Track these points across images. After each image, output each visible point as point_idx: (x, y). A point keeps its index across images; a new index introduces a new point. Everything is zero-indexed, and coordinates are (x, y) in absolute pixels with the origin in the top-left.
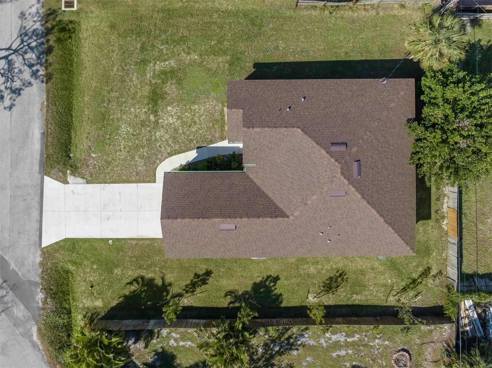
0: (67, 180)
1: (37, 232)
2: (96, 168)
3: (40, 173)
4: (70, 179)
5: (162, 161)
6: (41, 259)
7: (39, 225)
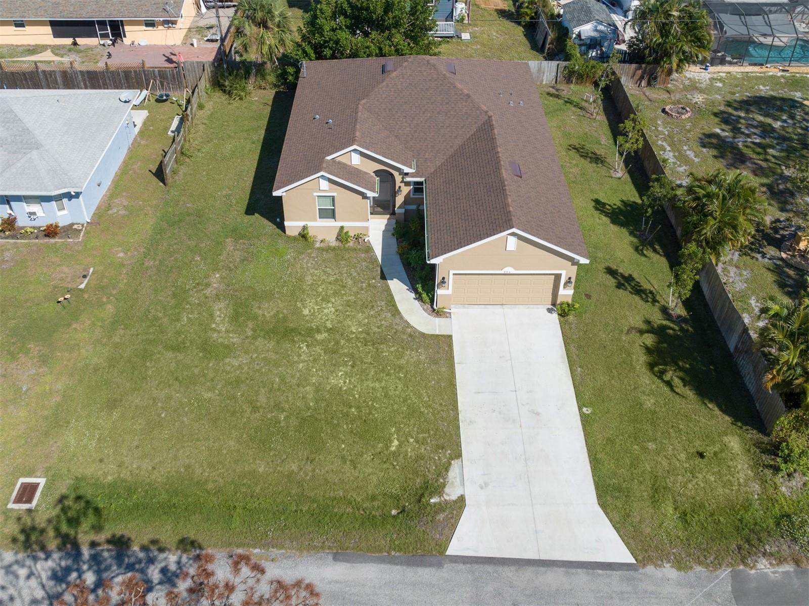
0: (455, 502)
1: (599, 575)
2: (424, 438)
3: (439, 565)
4: (452, 493)
5: (408, 323)
6: (668, 565)
7: (579, 570)
